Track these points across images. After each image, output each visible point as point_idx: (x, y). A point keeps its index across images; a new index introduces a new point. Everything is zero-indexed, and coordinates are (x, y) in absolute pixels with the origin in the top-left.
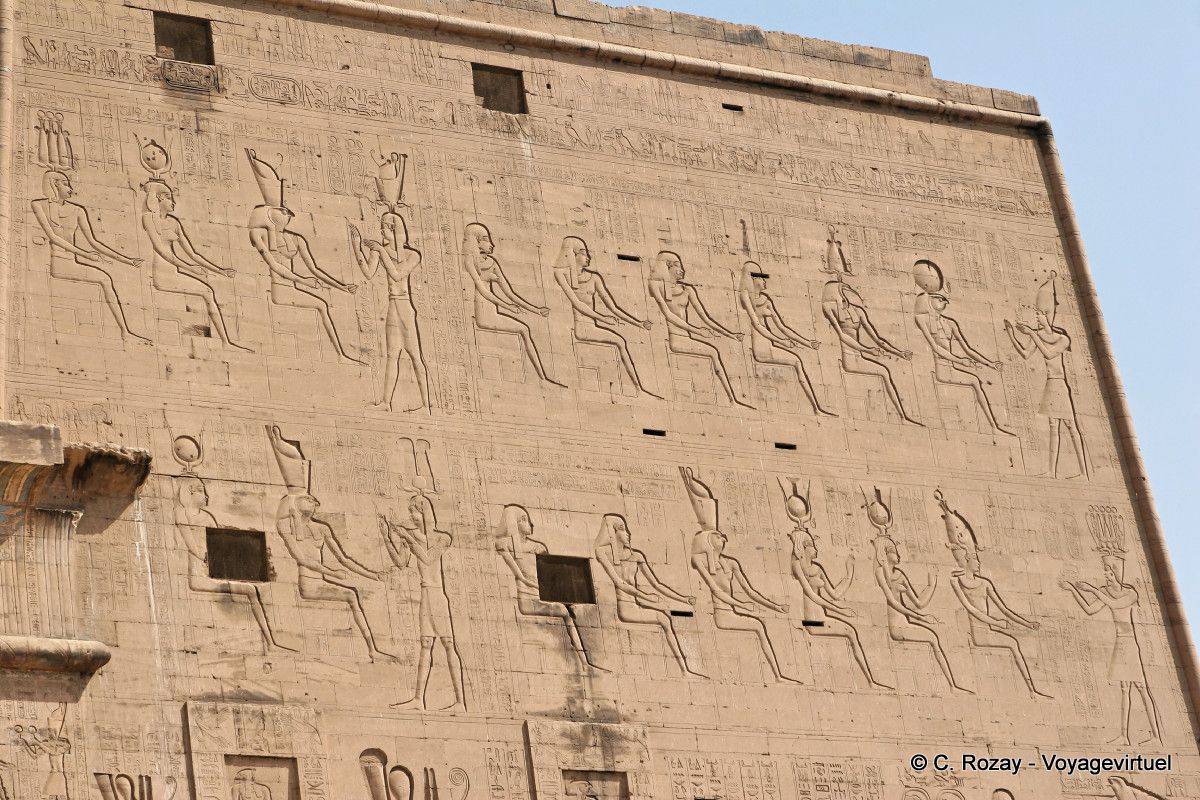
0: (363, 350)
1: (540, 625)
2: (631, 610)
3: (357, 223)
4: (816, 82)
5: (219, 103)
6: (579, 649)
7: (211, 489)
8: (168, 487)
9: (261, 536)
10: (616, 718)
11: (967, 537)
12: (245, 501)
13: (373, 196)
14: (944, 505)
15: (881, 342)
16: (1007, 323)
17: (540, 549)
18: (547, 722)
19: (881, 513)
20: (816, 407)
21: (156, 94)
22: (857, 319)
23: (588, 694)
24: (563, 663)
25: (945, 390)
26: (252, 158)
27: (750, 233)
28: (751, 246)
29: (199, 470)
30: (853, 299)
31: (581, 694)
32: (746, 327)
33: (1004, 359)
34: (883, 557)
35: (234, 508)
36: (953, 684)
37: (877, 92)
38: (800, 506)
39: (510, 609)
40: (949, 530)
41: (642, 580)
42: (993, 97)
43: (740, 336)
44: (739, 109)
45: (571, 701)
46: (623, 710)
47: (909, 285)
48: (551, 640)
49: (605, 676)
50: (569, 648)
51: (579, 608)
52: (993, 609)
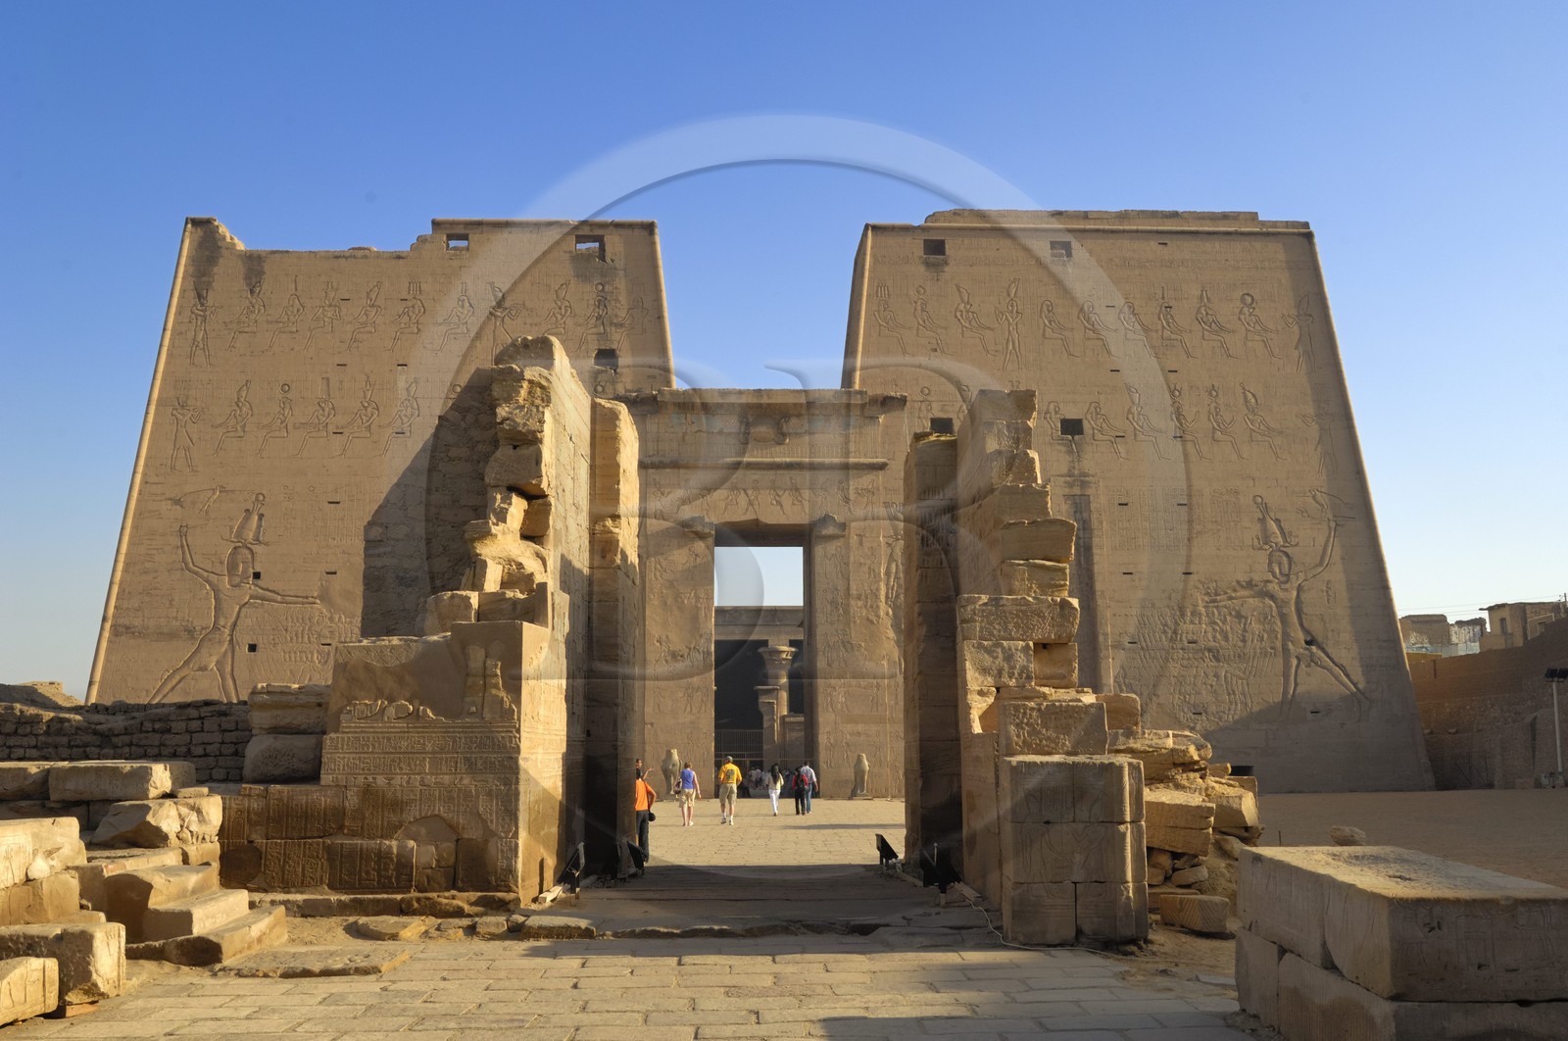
0: (996, 351)
1: (1059, 444)
2: (1099, 436)
3: (998, 306)
4: (1200, 229)
5: (946, 269)
6: (1075, 453)
7: (933, 405)
8: (917, 405)
9: (951, 420)
10: (1087, 475)
11: (1253, 400)
12: (946, 407)
13: (1005, 294)
14: (1244, 389)
15: (1221, 328)
16: (1283, 315)
17: (1062, 417)
18: (1059, 478)
19: (1214, 393)
20: (1188, 354)
21: (922, 269)
22: (1211, 320)
23: (1077, 466)
24: (1067, 457)
25: (1250, 344)
26: (958, 288)
27: (1166, 292)
28: (1166, 296)
29: (929, 398)
30: (1210, 312)
31: (1074, 468)
32: (1160, 327)
33: (1280, 329)
34: (1213, 410)
35: (942, 410)
36: (1240, 456)
37: (1229, 229)
38: (1177, 393)
39: (1048, 439)
40: (1245, 398)
41: (1104, 425)
42: (1287, 224)
43: (1156, 331)
44: (1166, 244)
45: (1069, 470)
46: (1091, 473)
47: (1239, 304)
48: (1063, 449)
49: (1085, 461)
50: (1070, 452)
51: (1076, 437)
52: (1262, 427)
